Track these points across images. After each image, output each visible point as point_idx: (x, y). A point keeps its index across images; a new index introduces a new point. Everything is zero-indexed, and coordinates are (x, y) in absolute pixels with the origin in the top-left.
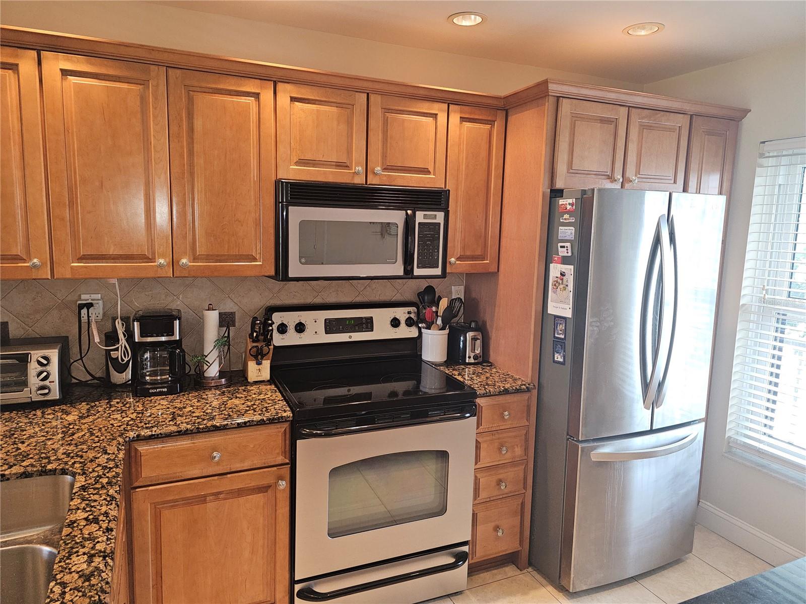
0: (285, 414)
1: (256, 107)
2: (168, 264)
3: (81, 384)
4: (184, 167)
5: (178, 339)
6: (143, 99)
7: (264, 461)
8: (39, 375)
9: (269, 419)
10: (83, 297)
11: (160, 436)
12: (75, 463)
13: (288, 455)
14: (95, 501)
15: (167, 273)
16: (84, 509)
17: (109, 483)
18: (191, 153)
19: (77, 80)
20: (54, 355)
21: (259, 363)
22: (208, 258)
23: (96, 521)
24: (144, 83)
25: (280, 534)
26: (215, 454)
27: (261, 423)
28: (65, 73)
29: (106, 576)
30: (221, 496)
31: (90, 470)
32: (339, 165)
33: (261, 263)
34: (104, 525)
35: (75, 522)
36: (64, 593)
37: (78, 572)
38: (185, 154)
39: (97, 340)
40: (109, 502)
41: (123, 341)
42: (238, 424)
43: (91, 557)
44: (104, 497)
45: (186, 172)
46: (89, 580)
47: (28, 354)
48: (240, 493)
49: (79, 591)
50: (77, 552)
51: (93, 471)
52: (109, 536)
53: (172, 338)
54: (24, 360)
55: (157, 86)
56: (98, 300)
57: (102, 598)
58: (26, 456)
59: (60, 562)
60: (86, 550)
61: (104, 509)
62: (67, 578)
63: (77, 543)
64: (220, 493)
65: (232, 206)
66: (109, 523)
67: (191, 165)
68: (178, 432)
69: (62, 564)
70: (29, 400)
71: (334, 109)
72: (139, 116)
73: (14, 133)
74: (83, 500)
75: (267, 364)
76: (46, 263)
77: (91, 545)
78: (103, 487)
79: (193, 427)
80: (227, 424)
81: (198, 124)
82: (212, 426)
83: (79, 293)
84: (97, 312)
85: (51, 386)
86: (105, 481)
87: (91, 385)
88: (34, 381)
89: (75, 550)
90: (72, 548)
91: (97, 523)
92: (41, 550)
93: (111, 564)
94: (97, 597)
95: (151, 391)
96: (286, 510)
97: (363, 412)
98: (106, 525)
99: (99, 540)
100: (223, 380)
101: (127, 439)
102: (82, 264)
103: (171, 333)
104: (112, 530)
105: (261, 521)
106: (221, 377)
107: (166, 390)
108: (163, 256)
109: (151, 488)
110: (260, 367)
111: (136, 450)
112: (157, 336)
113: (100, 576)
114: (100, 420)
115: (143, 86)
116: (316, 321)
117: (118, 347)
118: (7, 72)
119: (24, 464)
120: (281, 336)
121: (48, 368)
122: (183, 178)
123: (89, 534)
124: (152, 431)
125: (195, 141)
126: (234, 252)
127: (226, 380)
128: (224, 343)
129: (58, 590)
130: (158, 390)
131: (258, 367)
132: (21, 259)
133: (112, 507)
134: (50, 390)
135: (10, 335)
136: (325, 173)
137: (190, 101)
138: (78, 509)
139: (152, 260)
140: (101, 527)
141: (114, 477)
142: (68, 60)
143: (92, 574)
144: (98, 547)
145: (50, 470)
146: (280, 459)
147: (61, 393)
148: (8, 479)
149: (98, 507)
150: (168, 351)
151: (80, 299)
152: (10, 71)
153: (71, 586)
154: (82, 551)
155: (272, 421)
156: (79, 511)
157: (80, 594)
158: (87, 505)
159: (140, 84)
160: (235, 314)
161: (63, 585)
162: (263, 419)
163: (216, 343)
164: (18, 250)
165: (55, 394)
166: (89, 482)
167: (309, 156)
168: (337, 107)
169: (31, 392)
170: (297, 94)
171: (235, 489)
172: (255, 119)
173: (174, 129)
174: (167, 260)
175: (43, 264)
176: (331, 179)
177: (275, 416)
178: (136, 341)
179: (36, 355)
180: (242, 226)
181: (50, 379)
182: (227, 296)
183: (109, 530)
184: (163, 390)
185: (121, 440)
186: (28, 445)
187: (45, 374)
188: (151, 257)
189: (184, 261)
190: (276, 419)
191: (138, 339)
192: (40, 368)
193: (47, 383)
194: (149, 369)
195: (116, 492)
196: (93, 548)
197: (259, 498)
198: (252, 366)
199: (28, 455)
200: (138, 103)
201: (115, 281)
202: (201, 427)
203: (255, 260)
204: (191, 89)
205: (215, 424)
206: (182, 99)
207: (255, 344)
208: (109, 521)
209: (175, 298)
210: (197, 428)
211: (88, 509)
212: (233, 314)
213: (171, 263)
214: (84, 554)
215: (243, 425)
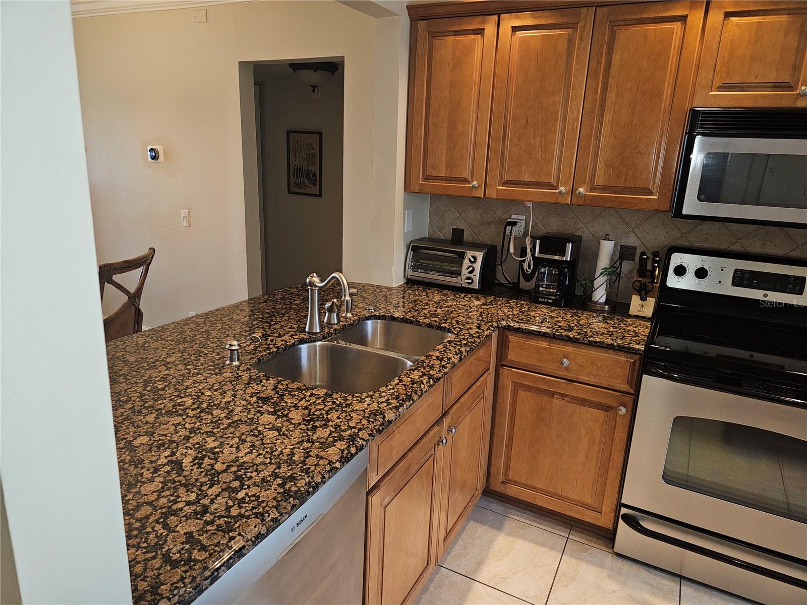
0: (637, 347)
1: (681, 30)
2: (567, 192)
3: (501, 284)
4: (596, 102)
5: (569, 260)
6: (571, 41)
7: (608, 383)
8: (469, 267)
9: (619, 346)
10: (513, 216)
11: (524, 331)
12: (456, 327)
13: (634, 385)
14: (450, 350)
15: (565, 199)
16: (441, 351)
17: (465, 345)
18: (605, 88)
19: (522, 34)
20: (480, 256)
21: (643, 299)
22: (604, 188)
23: (441, 360)
24: (573, 26)
25: (615, 454)
26: (565, 361)
27: (610, 347)
28: (515, 29)
29: (423, 387)
30: (567, 399)
31: (462, 334)
32: (777, 86)
33: (656, 197)
34: (443, 363)
35: (431, 356)
36: (398, 384)
37: (411, 379)
38: (599, 89)
39: (512, 250)
40: (456, 353)
41: (529, 255)
42: (589, 341)
43: (424, 374)
44: (456, 350)
45: (597, 106)
46: (413, 384)
47: (465, 252)
48: (584, 402)
49: (405, 387)
50: (420, 370)
51: (463, 335)
52: (442, 370)
53: (564, 259)
54: (462, 256)
55: (584, 27)
56: (523, 220)
57: (413, 395)
58: (436, 316)
59: (408, 370)
60: (424, 371)
61: (451, 356)
62: (405, 379)
63: (423, 366)
64: (567, 396)
65: (636, 138)
66: (447, 364)
67: (604, 100)
68: (538, 332)
69: (408, 372)
70: (460, 286)
71: (783, 18)
72: (564, 58)
73: (475, 84)
74: (444, 347)
75: (651, 302)
76: (482, 185)
77: (428, 370)
78: (461, 345)
79: (551, 332)
80: (580, 338)
81: (616, 57)
82: (566, 335)
83: (510, 213)
84: (518, 230)
85: (474, 278)
86: (464, 342)
87: (507, 287)
88: (465, 272)
89: (419, 368)
90: (419, 367)
91: (441, 361)
92: (407, 363)
93: (431, 383)
94: (410, 393)
95: (540, 300)
96: (625, 436)
97: (729, 372)
98: (444, 364)
99: (435, 369)
100: (607, 307)
101: (500, 325)
102: (504, 188)
103: (563, 253)
104: (446, 368)
105: (599, 435)
106: (606, 303)
107: (551, 301)
108: (564, 185)
109: (513, 369)
110: (643, 303)
111: (507, 337)
112: (552, 254)
113: (420, 385)
114: (493, 309)
115: (572, 30)
116: (722, 270)
117: (525, 259)
118: (477, 36)
119: (432, 319)
120: (677, 278)
121: (474, 265)
122: (593, 113)
123: (432, 365)
124: (519, 325)
125: (610, 75)
126: (630, 184)
127: (608, 307)
128: (613, 272)
129: (396, 381)
130: (545, 300)
131: (640, 302)
132: (467, 181)
133: (456, 357)
134: (472, 281)
135: (464, 240)
136: (755, 96)
137: (613, 36)
138: (438, 350)
139: (556, 188)
140: (441, 364)
141: (471, 342)
142: (518, 17)
143: (417, 383)
144: (431, 372)
145: (443, 327)
146: (625, 387)
147: (480, 284)
148: (421, 325)
149: (448, 354)
150: (559, 270)
151: (511, 218)
152: (479, 35)
153: (404, 383)
154: (422, 370)
155: (621, 349)
156: (438, 352)
157: (404, 388)
158: (444, 350)
159: (570, 28)
160: (636, 249)
161: (401, 381)
162: (614, 344)
163: (603, 270)
164: (466, 174)
165: (476, 285)
166: (456, 340)
167: (736, 79)
168: (788, 14)
169: (462, 281)
170: (734, 8)
171: (579, 397)
172: (677, 44)
173: (594, 65)
174: (568, 189)
175: (480, 186)
176: (761, 104)
177: (626, 345)
178: (536, 256)
179: (469, 254)
180: (642, 158)
181: (474, 274)
182: (632, 230)
183: (444, 367)
184: (550, 301)
185: (495, 324)
186: (442, 311)
187: (471, 268)
188: (555, 185)
189: (581, 190)
190: (625, 348)
191: (538, 255)
192: (470, 264)
193: (472, 275)
194: (545, 283)
195: (466, 350)
196: (428, 371)
197: (599, 414)
198: (635, 300)
199: (438, 315)
200: (566, 46)
201: (530, 204)
202: (557, 333)
203: (651, 193)
204: (616, 24)
205: (569, 334)
206: (604, 36)
207: (640, 279)
208: (448, 363)
209: (583, 226)
210: (553, 334)
211: (443, 352)
212: (635, 248)
213: (570, 192)
214: (422, 372)
215: (594, 344)
